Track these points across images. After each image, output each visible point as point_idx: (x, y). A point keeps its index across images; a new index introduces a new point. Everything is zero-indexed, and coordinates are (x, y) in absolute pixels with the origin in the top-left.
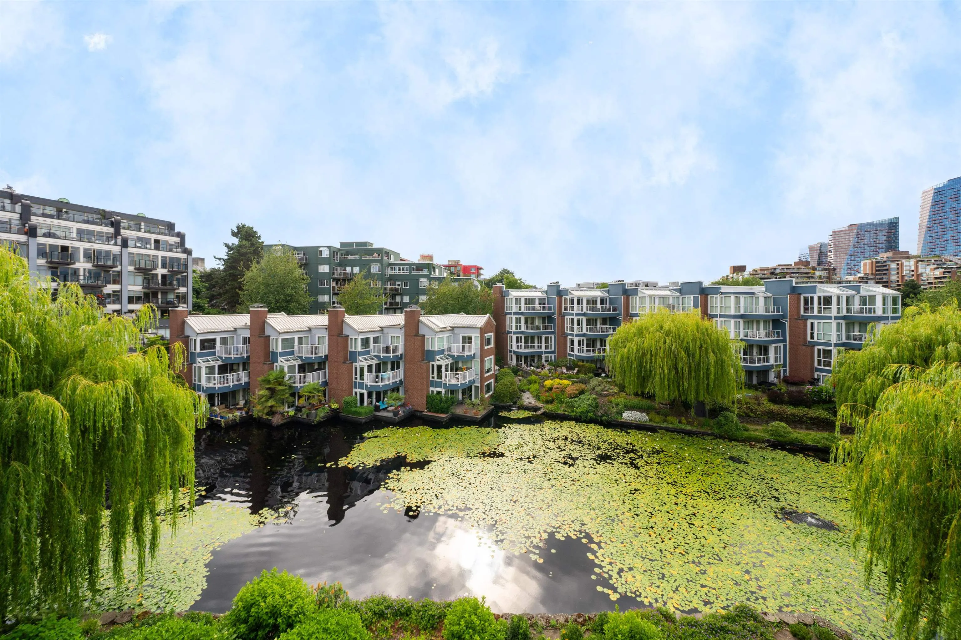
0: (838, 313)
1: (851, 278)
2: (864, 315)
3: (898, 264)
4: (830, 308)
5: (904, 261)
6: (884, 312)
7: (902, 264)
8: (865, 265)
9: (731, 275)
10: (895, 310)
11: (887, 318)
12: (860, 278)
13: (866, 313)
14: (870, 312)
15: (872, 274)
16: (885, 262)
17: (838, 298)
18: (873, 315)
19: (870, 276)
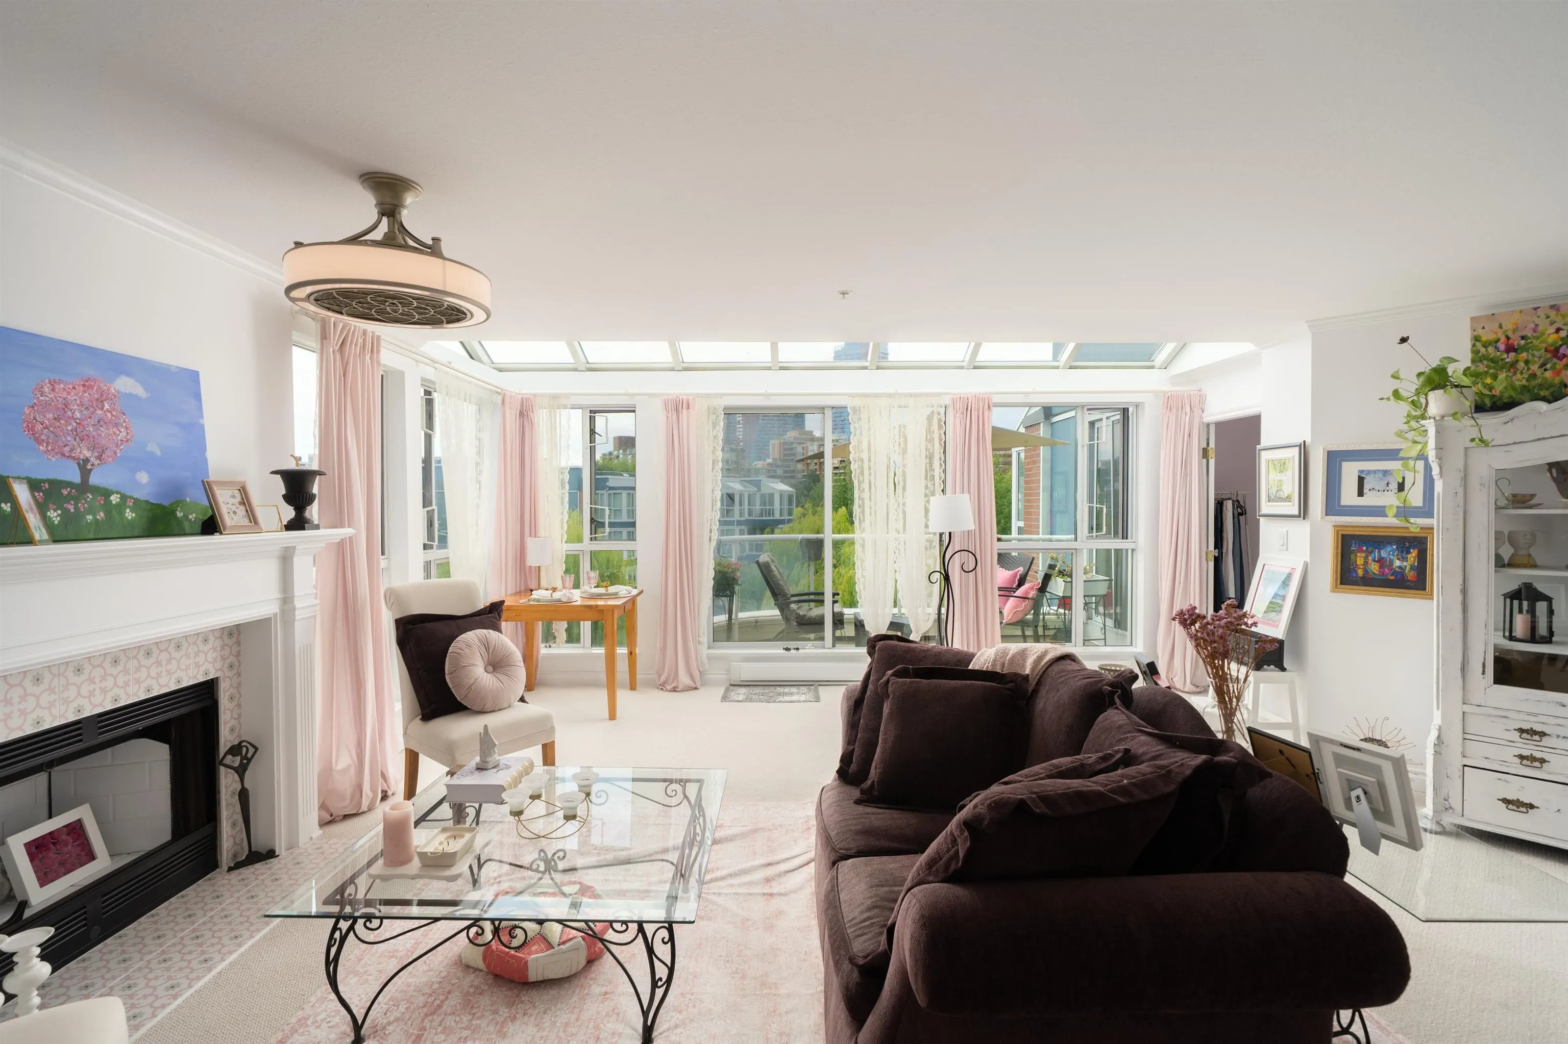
0: (741, 517)
1: (759, 464)
2: (764, 518)
3: (803, 448)
4: (733, 510)
5: (808, 444)
6: (781, 515)
7: (807, 447)
8: (774, 445)
9: (616, 453)
10: (790, 514)
11: (782, 522)
12: (768, 464)
13: (766, 516)
14: (769, 515)
15: (780, 460)
16: (792, 443)
17: (741, 496)
18: (771, 518)
19: (779, 463)
